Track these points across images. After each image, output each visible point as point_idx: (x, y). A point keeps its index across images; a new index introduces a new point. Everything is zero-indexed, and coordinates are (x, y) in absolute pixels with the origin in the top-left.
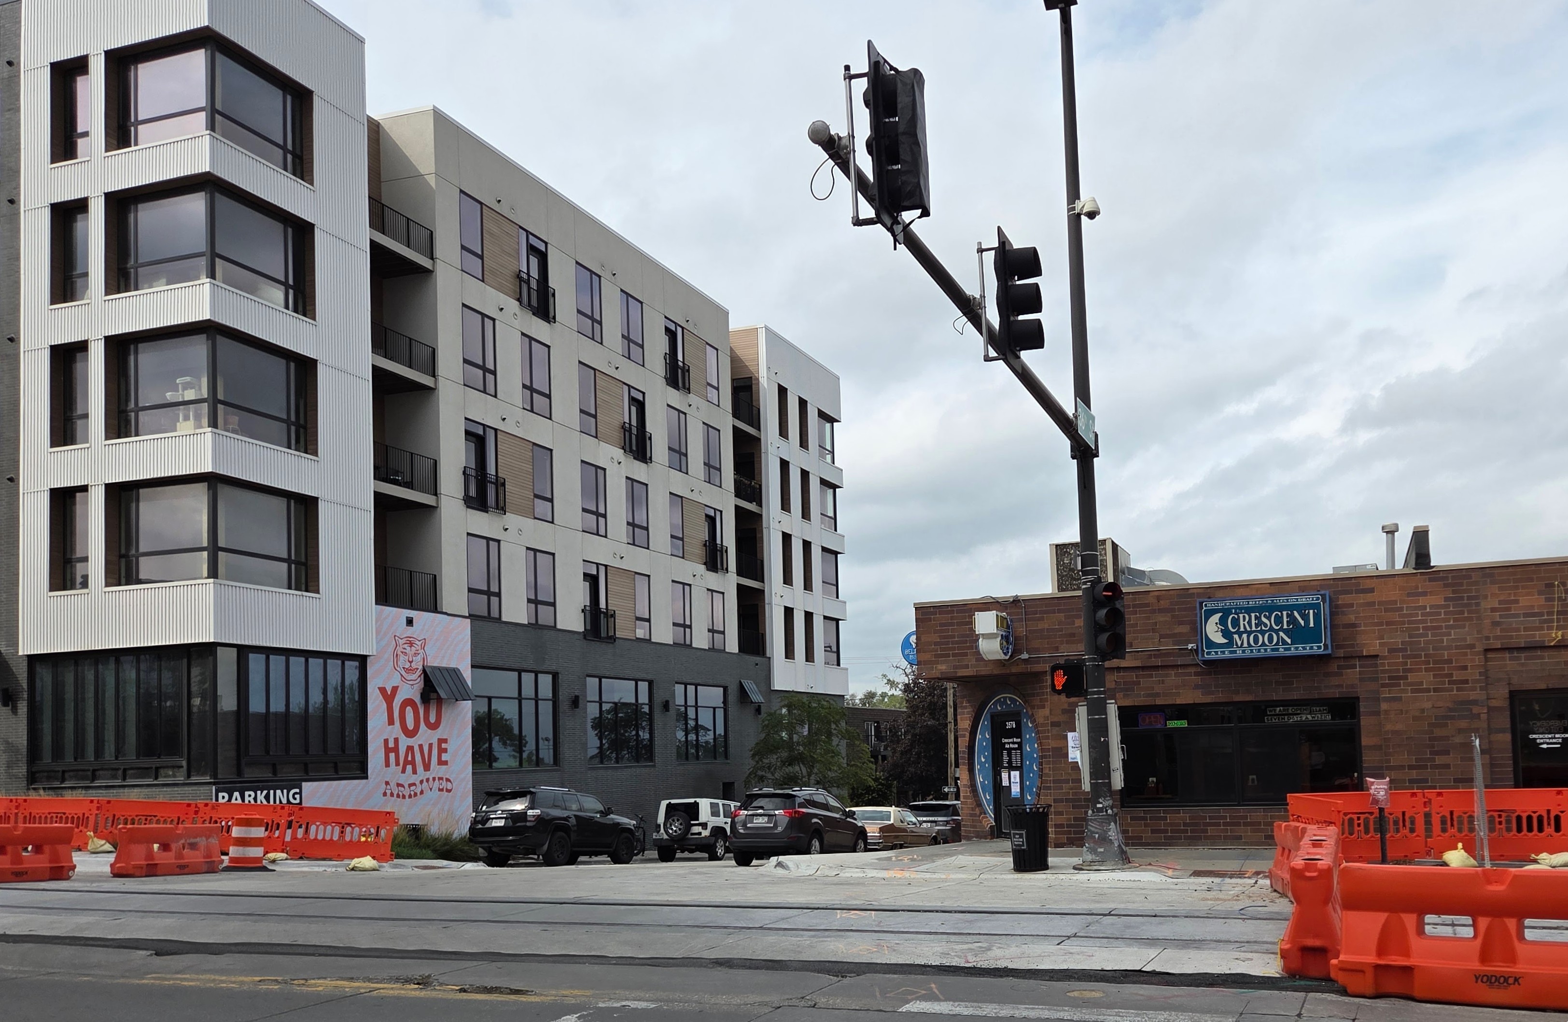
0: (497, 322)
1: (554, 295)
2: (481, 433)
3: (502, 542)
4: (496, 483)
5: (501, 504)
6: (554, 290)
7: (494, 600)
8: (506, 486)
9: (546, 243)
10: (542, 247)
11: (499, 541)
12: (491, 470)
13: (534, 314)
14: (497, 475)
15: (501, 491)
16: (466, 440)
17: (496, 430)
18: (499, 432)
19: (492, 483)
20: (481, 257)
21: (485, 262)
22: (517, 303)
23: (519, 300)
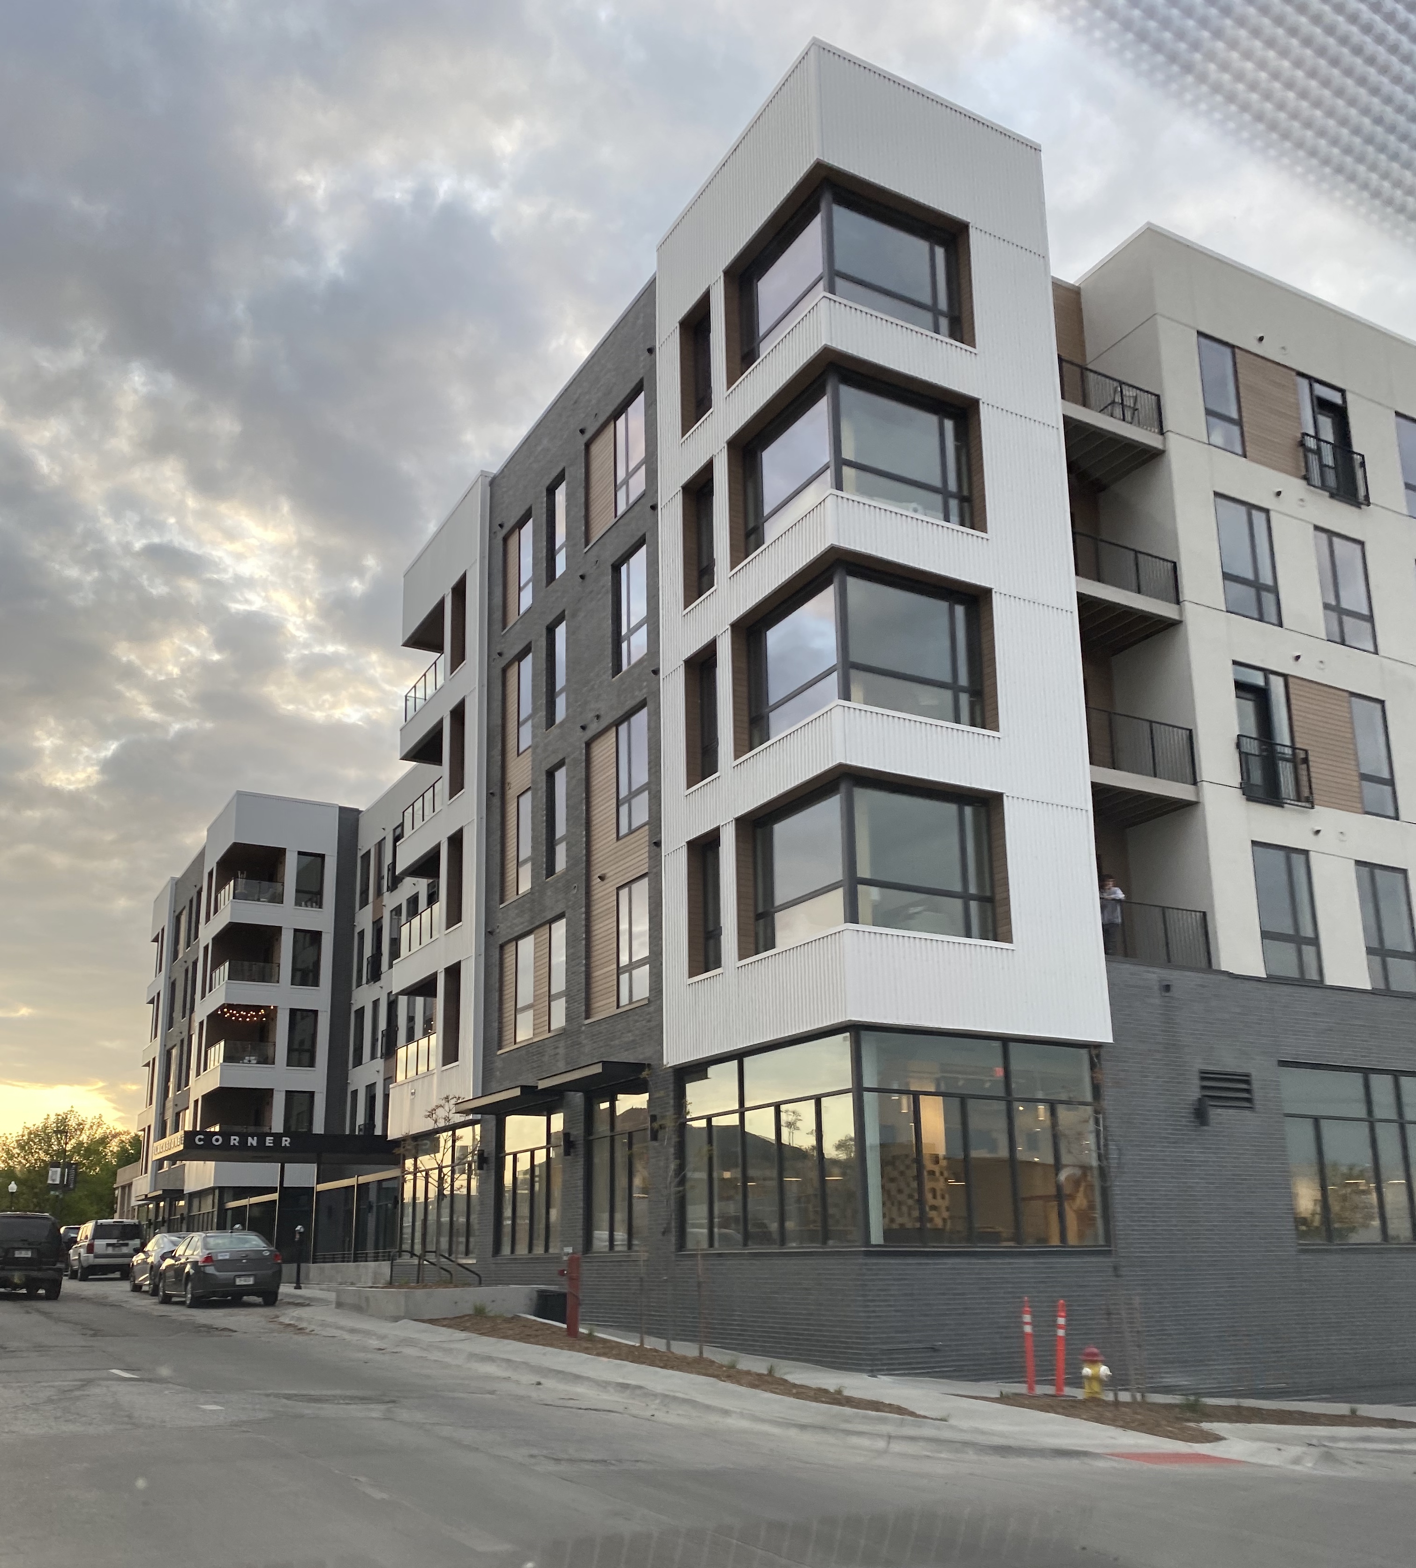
0: (1273, 515)
1: (1363, 464)
2: (1261, 682)
3: (1311, 853)
4: (1293, 760)
5: (1305, 792)
6: (1363, 456)
7: (1308, 951)
8: (1311, 764)
9: (1342, 391)
10: (1336, 398)
11: (1306, 853)
12: (1283, 735)
13: (1332, 496)
14: (1293, 747)
15: (1303, 772)
16: (1237, 697)
17: (1285, 677)
18: (1291, 680)
19: (1287, 760)
20: (1239, 423)
21: (1245, 429)
22: (1303, 483)
23: (1306, 478)
